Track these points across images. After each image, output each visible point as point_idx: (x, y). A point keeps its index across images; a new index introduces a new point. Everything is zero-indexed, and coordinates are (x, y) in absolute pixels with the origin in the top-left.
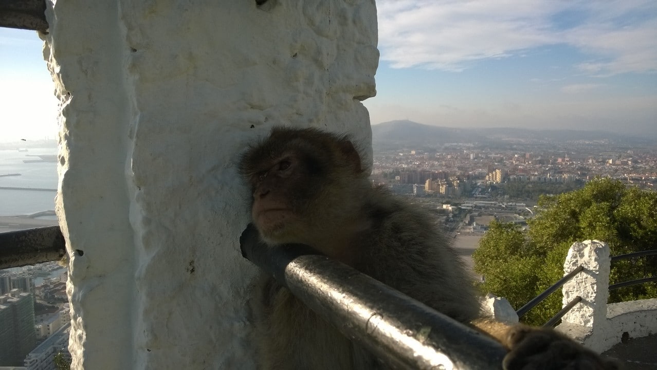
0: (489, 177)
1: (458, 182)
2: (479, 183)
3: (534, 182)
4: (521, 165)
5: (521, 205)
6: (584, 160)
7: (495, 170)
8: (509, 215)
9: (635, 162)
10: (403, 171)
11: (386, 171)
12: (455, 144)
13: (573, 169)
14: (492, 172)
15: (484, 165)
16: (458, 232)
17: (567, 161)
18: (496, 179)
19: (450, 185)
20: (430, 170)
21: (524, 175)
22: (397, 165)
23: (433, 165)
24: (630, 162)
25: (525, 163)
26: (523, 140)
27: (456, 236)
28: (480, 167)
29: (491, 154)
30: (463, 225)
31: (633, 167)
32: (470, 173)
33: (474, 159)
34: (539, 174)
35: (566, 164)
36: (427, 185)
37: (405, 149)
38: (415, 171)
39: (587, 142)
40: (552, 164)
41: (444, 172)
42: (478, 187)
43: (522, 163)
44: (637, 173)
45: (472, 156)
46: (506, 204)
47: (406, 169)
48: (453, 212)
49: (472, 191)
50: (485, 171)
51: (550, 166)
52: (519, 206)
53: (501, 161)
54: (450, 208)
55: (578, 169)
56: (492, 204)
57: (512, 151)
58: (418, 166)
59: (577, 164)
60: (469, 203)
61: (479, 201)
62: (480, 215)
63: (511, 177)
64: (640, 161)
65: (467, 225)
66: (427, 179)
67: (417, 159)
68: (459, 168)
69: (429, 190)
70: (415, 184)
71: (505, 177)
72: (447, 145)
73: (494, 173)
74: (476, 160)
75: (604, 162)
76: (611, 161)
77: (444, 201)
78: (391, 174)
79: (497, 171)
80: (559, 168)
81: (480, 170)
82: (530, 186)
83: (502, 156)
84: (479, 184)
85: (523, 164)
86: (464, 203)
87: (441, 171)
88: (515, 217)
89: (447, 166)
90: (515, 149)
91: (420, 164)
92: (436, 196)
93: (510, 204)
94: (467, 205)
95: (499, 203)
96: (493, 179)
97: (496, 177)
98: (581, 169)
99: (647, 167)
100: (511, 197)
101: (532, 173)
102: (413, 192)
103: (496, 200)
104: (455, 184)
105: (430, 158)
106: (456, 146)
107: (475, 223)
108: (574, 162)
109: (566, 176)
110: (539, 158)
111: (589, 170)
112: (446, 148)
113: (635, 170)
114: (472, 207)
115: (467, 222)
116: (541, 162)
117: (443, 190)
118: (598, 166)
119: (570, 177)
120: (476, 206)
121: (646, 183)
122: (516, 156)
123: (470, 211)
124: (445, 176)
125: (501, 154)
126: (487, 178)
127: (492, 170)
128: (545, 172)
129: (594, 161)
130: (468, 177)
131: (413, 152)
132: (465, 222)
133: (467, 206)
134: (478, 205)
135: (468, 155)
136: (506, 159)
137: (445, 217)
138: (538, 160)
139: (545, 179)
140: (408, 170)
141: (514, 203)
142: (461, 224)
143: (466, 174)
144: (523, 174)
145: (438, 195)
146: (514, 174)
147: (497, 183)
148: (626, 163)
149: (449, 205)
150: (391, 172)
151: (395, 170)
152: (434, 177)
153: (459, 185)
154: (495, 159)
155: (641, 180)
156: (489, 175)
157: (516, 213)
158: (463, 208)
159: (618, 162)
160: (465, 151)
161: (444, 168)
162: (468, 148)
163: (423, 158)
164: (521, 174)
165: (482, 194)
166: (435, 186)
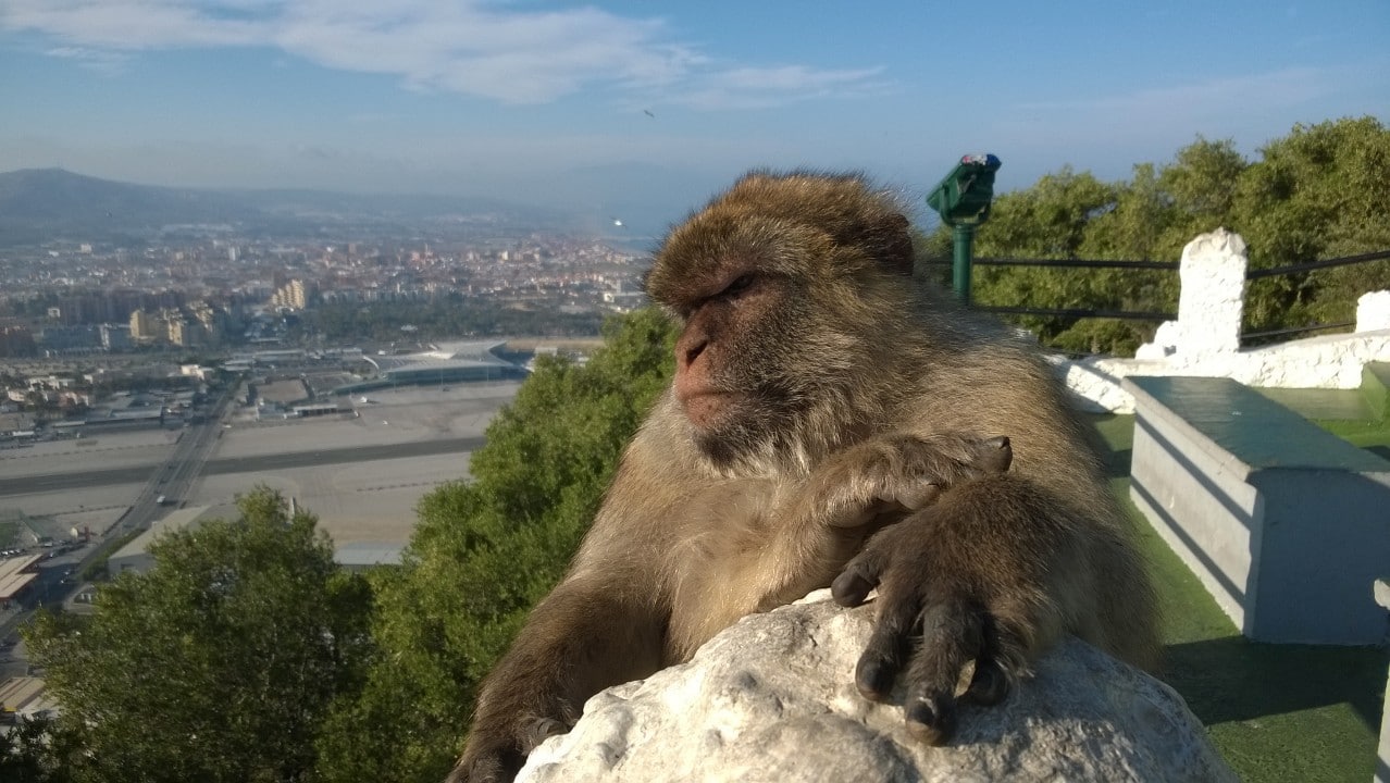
0: (279, 299)
1: (211, 312)
2: (259, 311)
3: (372, 303)
4: (342, 269)
5: (353, 353)
6: (459, 254)
7: (288, 281)
8: (333, 375)
9: (545, 254)
10: (66, 295)
11: (21, 296)
12: (190, 226)
13: (442, 272)
14: (283, 287)
15: (264, 273)
16: (226, 424)
17: (430, 257)
18: (293, 301)
19: (191, 320)
20: (137, 289)
21: (350, 290)
22: (47, 279)
23: (142, 278)
24: (537, 256)
25: (349, 264)
26: (338, 217)
27: (222, 432)
28: (253, 277)
29: (276, 247)
30: (236, 407)
31: (543, 265)
32: (236, 290)
33: (240, 258)
34: (381, 287)
35: (428, 263)
36: (134, 323)
37: (63, 241)
38: (98, 294)
39: (461, 219)
40: (403, 264)
41: (172, 291)
42: (258, 320)
43: (343, 263)
44: (551, 274)
45: (233, 254)
46: (321, 353)
47: (72, 290)
48: (207, 381)
49: (244, 330)
50: (268, 284)
51: (398, 268)
52: (349, 354)
53: (298, 261)
54: (200, 372)
55: (451, 273)
56: (292, 355)
57: (319, 241)
58: (104, 281)
59: (447, 262)
60: (243, 358)
61: (263, 350)
62: (269, 381)
63: (326, 296)
64: (553, 254)
65: (244, 405)
66: (134, 310)
67: (101, 265)
68: (207, 281)
69: (141, 334)
70: (102, 322)
71: (313, 295)
72: (169, 228)
73: (288, 288)
74: (244, 262)
75: (494, 256)
76: (505, 256)
77: (182, 359)
78: (32, 302)
79: (294, 283)
80: (417, 273)
81: (257, 282)
82: (365, 310)
83: (299, 251)
84: (258, 314)
85: (346, 267)
86: (231, 359)
87: (164, 289)
88: (345, 378)
89: (177, 278)
90: (326, 236)
91: (109, 275)
92: (160, 348)
93: (331, 351)
94: (237, 362)
95: (307, 350)
96: (287, 302)
97: (293, 297)
98: (456, 271)
99: (566, 264)
100: (330, 337)
101: (366, 285)
102: (100, 344)
103: (301, 345)
104: (204, 318)
105: (134, 261)
106: (193, 230)
107: (261, 400)
108: (443, 259)
109: (430, 287)
110: (376, 253)
111: (470, 274)
112: (169, 237)
113: (547, 269)
114: (249, 365)
115: (244, 399)
116: (380, 261)
117: (175, 333)
118: (486, 264)
119: (439, 290)
120: (259, 363)
121: (567, 293)
122: (329, 249)
123: (247, 375)
124: (177, 300)
125: (297, 246)
126: (274, 300)
127: (282, 281)
128: (391, 282)
129: (478, 256)
130: (233, 300)
131: (86, 248)
132: (239, 401)
133: (240, 365)
134: (263, 359)
135: (223, 250)
136: (309, 258)
137: (191, 394)
138: (374, 258)
139: (393, 295)
140: (79, 291)
141: (339, 350)
142: (231, 406)
143: (227, 294)
144: (349, 287)
145: (166, 345)
146: (331, 289)
147: (297, 309)
148: (530, 258)
149: (196, 366)
150: (34, 298)
151: (44, 294)
152: (151, 305)
153: (213, 320)
154: (285, 257)
155: (559, 288)
156: (277, 293)
157: (344, 369)
158: (229, 369)
159: (518, 256)
160: (215, 243)
161: (171, 282)
162: (222, 236)
163: (114, 260)
164: (345, 287)
165: (267, 336)
166: (155, 324)
